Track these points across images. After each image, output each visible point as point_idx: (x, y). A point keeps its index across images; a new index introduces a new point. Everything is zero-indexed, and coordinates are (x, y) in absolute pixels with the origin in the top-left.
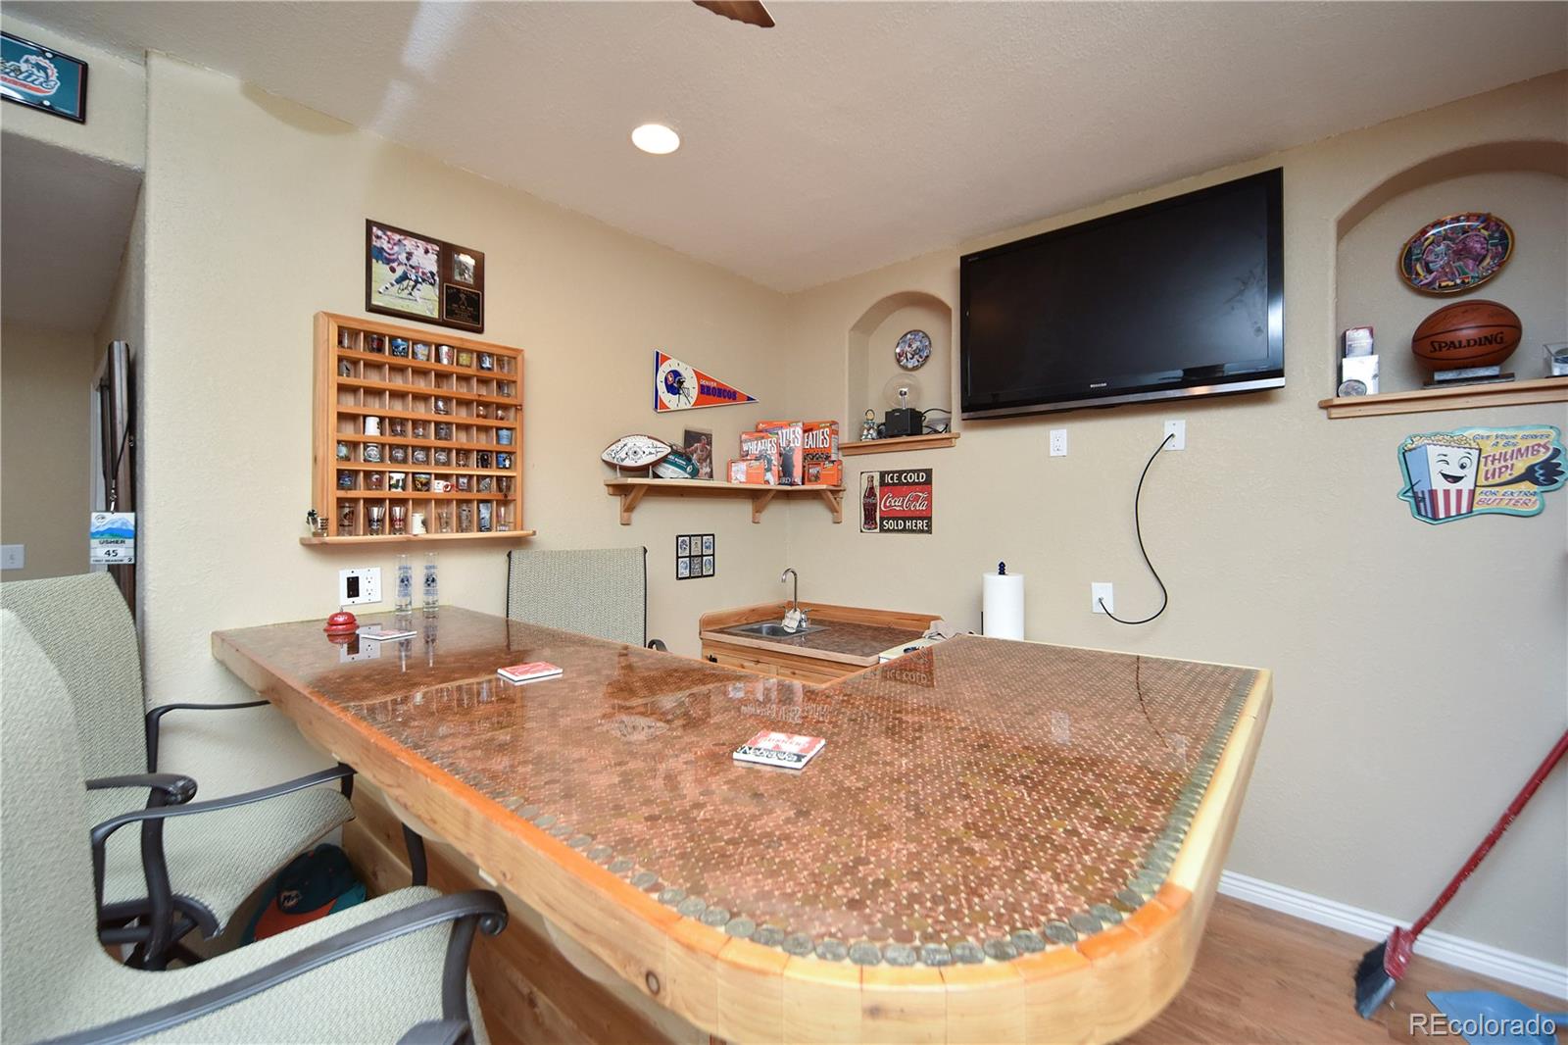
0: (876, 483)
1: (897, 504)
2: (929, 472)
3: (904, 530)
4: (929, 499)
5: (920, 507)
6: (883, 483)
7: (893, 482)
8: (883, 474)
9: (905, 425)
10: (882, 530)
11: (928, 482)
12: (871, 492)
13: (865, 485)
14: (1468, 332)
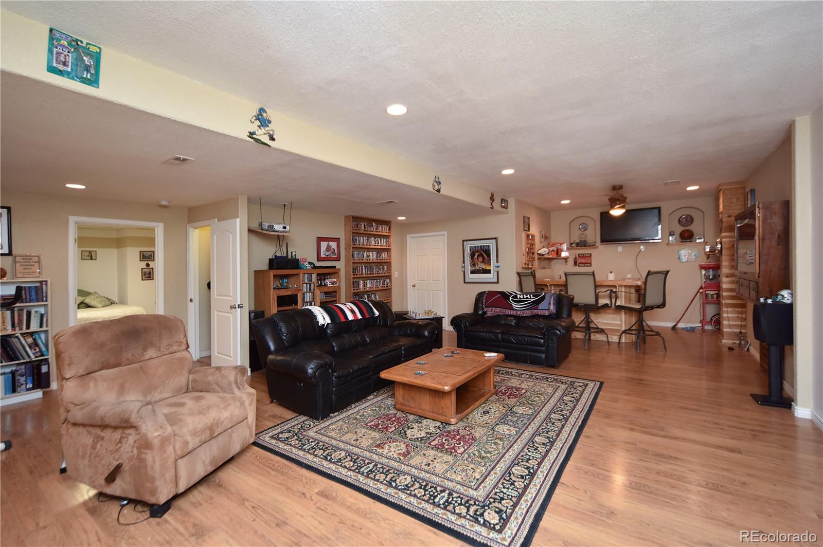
0: (577, 256)
1: (583, 261)
2: (591, 254)
3: (585, 266)
4: (591, 260)
5: (588, 261)
6: (579, 256)
7: (582, 256)
8: (579, 254)
9: (582, 244)
10: (579, 266)
11: (591, 256)
12: (576, 258)
13: (574, 257)
14: (687, 235)
